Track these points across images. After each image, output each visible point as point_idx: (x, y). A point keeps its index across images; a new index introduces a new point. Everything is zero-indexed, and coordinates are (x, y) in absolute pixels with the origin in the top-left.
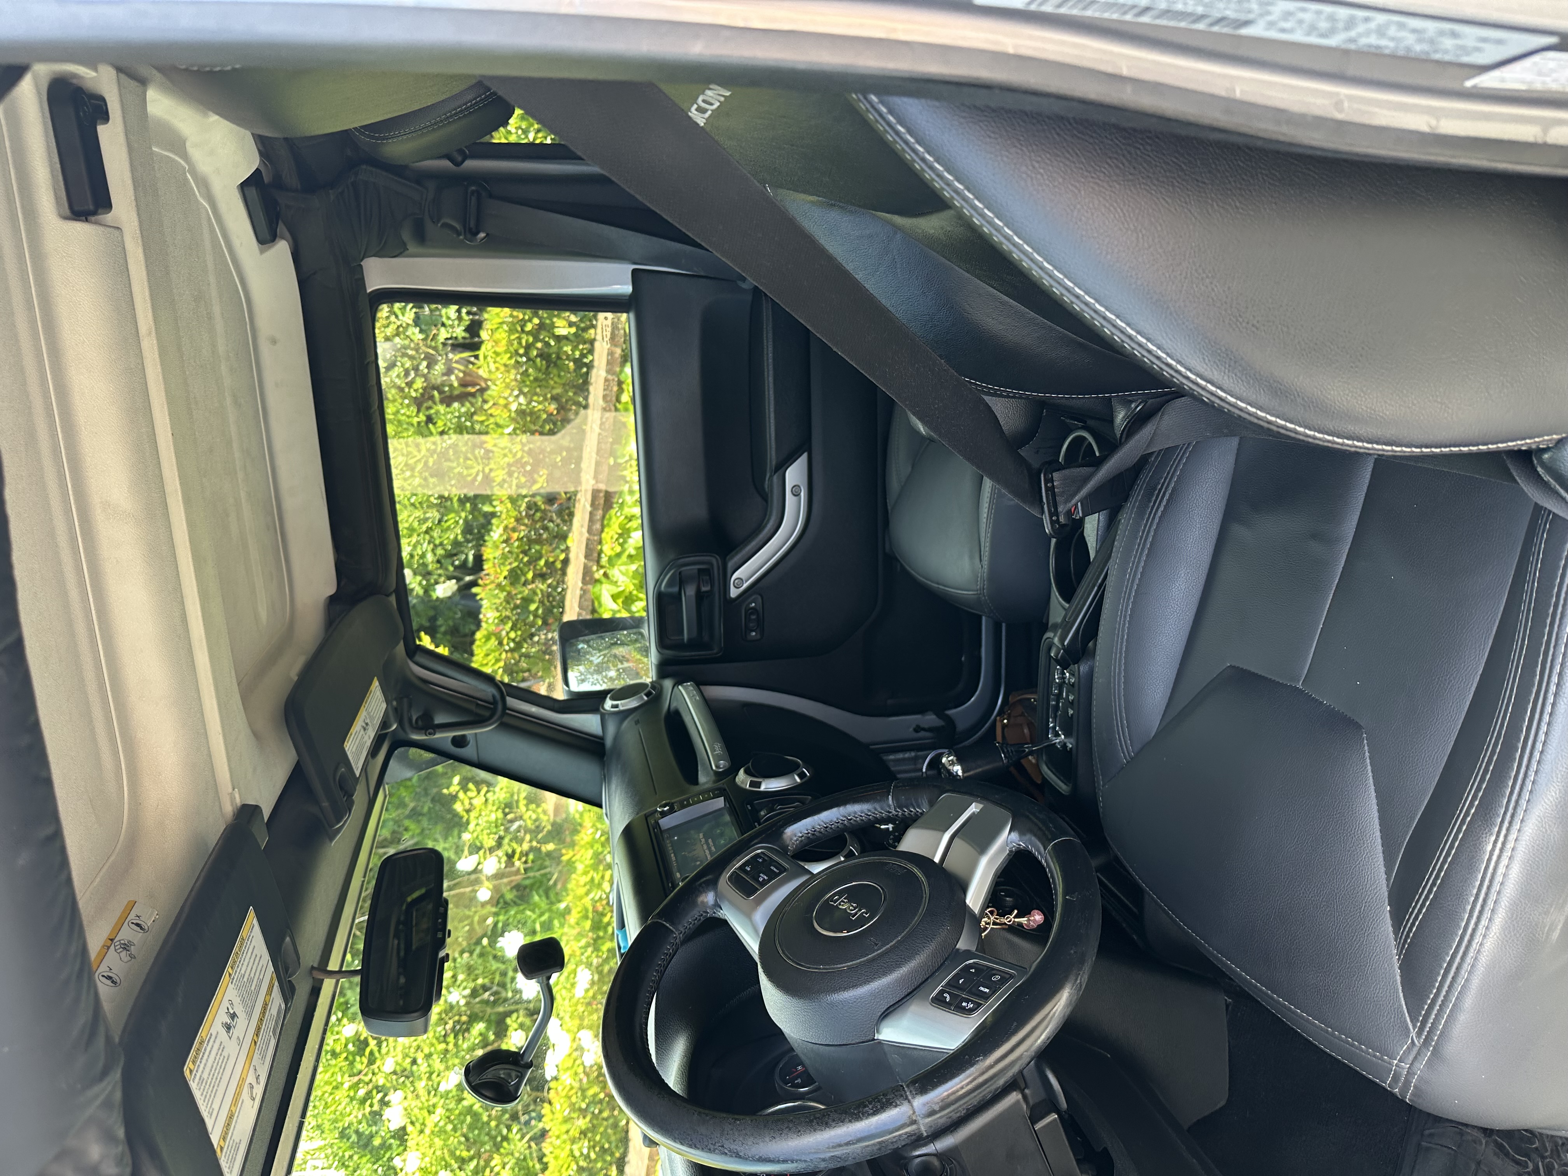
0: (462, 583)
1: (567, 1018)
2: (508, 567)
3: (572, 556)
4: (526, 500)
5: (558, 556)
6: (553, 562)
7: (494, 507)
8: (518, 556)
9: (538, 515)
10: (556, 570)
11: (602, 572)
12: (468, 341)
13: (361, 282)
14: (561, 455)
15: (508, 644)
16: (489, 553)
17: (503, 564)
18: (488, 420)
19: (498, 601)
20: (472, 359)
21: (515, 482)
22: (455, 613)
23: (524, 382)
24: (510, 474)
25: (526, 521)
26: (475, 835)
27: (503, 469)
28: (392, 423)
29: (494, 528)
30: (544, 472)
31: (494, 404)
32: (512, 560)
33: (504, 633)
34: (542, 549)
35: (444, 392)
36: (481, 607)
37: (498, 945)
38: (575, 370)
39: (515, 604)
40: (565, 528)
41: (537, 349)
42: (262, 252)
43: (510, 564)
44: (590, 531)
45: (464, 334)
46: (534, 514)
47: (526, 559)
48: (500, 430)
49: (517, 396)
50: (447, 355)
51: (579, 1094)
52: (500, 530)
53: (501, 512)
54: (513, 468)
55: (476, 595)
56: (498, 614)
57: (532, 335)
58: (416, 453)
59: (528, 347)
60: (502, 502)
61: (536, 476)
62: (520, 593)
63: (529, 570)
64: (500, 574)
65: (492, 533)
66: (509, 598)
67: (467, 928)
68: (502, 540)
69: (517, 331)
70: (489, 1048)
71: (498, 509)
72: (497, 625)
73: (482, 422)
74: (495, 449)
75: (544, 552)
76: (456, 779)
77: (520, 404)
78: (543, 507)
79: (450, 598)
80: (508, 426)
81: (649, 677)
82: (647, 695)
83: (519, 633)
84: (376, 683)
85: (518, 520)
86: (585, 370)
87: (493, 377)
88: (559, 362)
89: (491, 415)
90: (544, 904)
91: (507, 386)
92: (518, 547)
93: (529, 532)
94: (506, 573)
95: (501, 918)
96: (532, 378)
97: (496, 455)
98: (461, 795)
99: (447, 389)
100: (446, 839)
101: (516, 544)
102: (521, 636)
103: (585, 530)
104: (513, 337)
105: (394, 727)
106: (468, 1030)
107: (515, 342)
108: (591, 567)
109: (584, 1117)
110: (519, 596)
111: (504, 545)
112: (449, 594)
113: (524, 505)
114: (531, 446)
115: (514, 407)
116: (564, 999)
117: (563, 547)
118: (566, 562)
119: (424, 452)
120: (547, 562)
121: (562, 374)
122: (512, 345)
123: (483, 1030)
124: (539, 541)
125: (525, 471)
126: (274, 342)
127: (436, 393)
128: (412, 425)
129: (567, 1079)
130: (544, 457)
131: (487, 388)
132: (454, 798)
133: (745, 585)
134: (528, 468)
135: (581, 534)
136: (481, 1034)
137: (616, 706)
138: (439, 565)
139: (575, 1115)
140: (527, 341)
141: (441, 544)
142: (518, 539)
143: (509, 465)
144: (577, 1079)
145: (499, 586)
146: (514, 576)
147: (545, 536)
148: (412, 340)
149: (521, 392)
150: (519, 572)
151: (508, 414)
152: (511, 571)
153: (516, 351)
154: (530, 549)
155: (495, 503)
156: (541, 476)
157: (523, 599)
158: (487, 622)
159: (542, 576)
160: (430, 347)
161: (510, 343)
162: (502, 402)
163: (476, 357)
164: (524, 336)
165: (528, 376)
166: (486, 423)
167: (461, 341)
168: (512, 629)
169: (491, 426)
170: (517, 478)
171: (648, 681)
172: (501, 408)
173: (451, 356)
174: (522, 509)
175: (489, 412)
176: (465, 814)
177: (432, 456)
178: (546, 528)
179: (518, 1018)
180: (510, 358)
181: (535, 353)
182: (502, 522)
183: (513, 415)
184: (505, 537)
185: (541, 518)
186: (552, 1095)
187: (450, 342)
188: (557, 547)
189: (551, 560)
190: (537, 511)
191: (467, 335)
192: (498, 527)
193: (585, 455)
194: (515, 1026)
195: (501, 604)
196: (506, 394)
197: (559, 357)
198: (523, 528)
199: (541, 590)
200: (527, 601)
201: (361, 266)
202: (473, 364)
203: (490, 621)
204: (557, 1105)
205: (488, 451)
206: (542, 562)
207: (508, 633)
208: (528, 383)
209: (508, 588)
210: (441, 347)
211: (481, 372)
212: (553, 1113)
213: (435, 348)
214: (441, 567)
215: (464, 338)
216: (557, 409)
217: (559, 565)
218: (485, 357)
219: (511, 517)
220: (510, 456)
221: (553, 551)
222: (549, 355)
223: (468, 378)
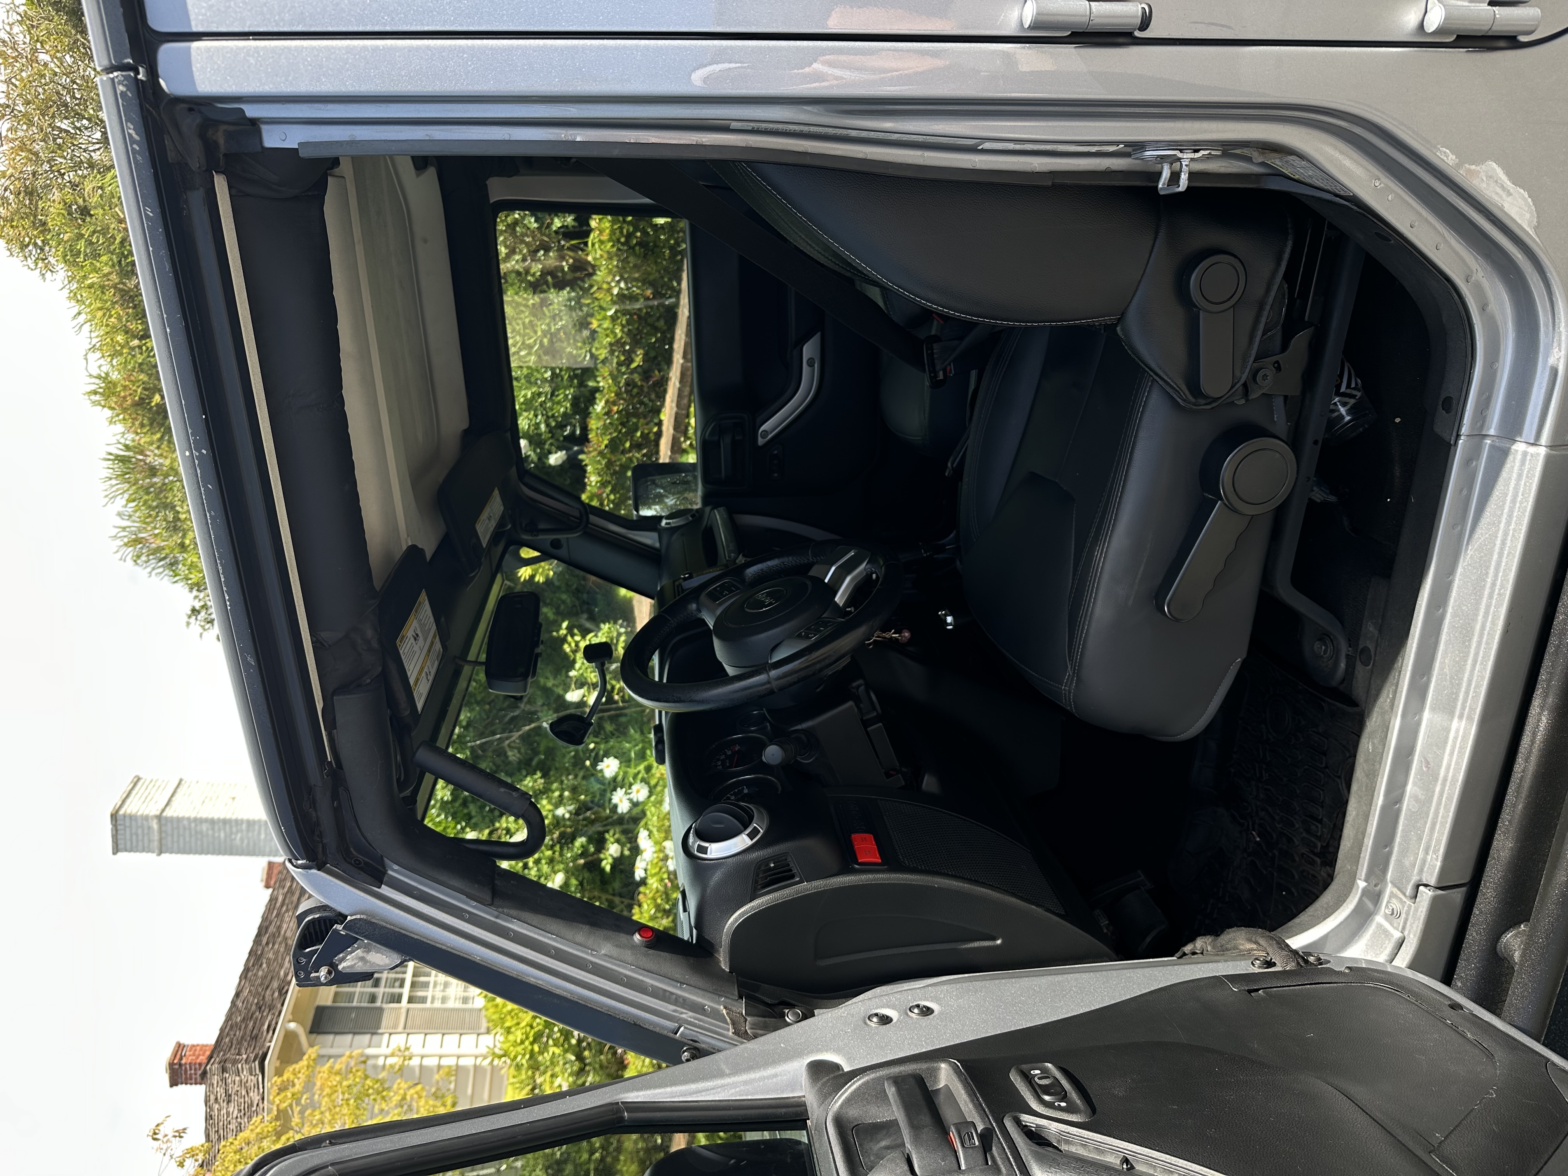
0: (570, 452)
1: (655, 830)
2: (609, 437)
3: (664, 428)
4: (625, 377)
5: (652, 429)
6: (648, 434)
7: (598, 382)
8: (617, 428)
9: (635, 390)
10: (650, 441)
11: (688, 442)
12: (577, 230)
13: (486, 196)
14: (656, 336)
15: (608, 505)
16: (594, 424)
17: (604, 434)
18: (593, 302)
19: (599, 467)
20: (582, 246)
21: (615, 360)
22: (565, 480)
23: (624, 268)
24: (612, 352)
25: (625, 396)
26: (581, 672)
27: (606, 348)
28: (511, 305)
29: (598, 401)
30: (640, 352)
31: (598, 289)
32: (612, 430)
33: (605, 495)
34: (638, 421)
35: (557, 277)
36: (585, 471)
37: (599, 768)
38: (670, 258)
39: (614, 470)
40: (659, 403)
41: (637, 237)
42: (418, 175)
43: (611, 434)
44: (678, 406)
45: (573, 223)
46: (631, 391)
47: (624, 430)
48: (603, 313)
49: (619, 282)
50: (559, 242)
51: (664, 897)
52: (602, 403)
53: (604, 387)
54: (614, 348)
55: (582, 461)
56: (599, 479)
57: (632, 225)
58: (532, 334)
59: (629, 236)
60: (604, 378)
61: (633, 355)
62: (619, 460)
63: (627, 440)
64: (602, 442)
65: (596, 407)
66: (610, 464)
67: (573, 753)
68: (603, 412)
69: (619, 221)
70: (590, 858)
71: (601, 384)
72: (599, 488)
73: (588, 305)
74: (598, 330)
75: (640, 425)
76: (565, 625)
77: (621, 289)
78: (639, 383)
79: (561, 465)
80: (610, 309)
81: (698, 506)
82: (692, 516)
83: (618, 496)
84: (496, 492)
85: (617, 395)
86: (679, 257)
87: (598, 263)
88: (656, 250)
89: (596, 299)
90: (637, 736)
91: (610, 272)
92: (617, 419)
93: (628, 406)
94: (606, 442)
95: (602, 746)
96: (631, 265)
97: (600, 335)
98: (569, 638)
99: (560, 274)
100: (555, 678)
101: (616, 416)
102: (619, 498)
103: (674, 405)
104: (615, 227)
105: (509, 527)
106: (572, 842)
107: (618, 231)
108: (679, 439)
109: (668, 917)
110: (618, 463)
111: (606, 417)
112: (560, 462)
113: (623, 381)
114: (630, 327)
115: (615, 291)
116: (653, 816)
117: (656, 421)
118: (659, 434)
119: (539, 333)
120: (642, 433)
121: (659, 261)
122: (615, 234)
123: (585, 843)
124: (636, 414)
125: (625, 350)
126: (425, 241)
127: (549, 278)
128: (528, 306)
129: (653, 883)
130: (641, 338)
131: (594, 274)
132: (564, 640)
133: (770, 436)
134: (627, 347)
135: (671, 408)
136: (582, 846)
137: (669, 524)
138: (550, 435)
139: (659, 915)
140: (628, 231)
141: (553, 416)
142: (617, 412)
143: (611, 344)
144: (663, 884)
145: (601, 453)
146: (614, 446)
147: (641, 410)
148: (528, 228)
149: (622, 278)
150: (618, 441)
151: (610, 298)
152: (612, 441)
153: (618, 241)
154: (628, 421)
155: (599, 379)
156: (638, 356)
157: (621, 465)
158: (590, 485)
159: (637, 446)
160: (544, 235)
161: (613, 232)
162: (605, 286)
163: (586, 244)
164: (625, 226)
165: (629, 263)
166: (592, 306)
167: (571, 229)
168: (611, 492)
169: (596, 308)
170: (618, 357)
171: (695, 507)
172: (604, 292)
173: (563, 243)
174: (621, 385)
175: (595, 296)
176: (571, 654)
177: (545, 336)
178: (642, 403)
179: (614, 835)
180: (613, 246)
181: (635, 242)
182: (604, 396)
183: (615, 298)
184: (606, 410)
185: (638, 393)
186: (641, 897)
187: (562, 230)
188: (651, 421)
189: (646, 431)
190: (634, 387)
191: (576, 224)
192: (600, 401)
193: (677, 337)
194: (612, 840)
195: (602, 469)
196: (609, 279)
197: (655, 246)
198: (622, 402)
199: (637, 459)
200: (624, 468)
201: (486, 185)
202: (582, 250)
203: (593, 484)
204: (645, 906)
205: (594, 332)
206: (639, 434)
207: (608, 495)
208: (628, 269)
209: (608, 456)
210: (553, 234)
211: (590, 258)
212: (641, 913)
213: (548, 236)
214: (552, 437)
215: (573, 227)
216: (652, 293)
217: (652, 437)
218: (593, 245)
219: (612, 392)
220: (612, 336)
221: (647, 424)
222: (648, 243)
223: (577, 264)
